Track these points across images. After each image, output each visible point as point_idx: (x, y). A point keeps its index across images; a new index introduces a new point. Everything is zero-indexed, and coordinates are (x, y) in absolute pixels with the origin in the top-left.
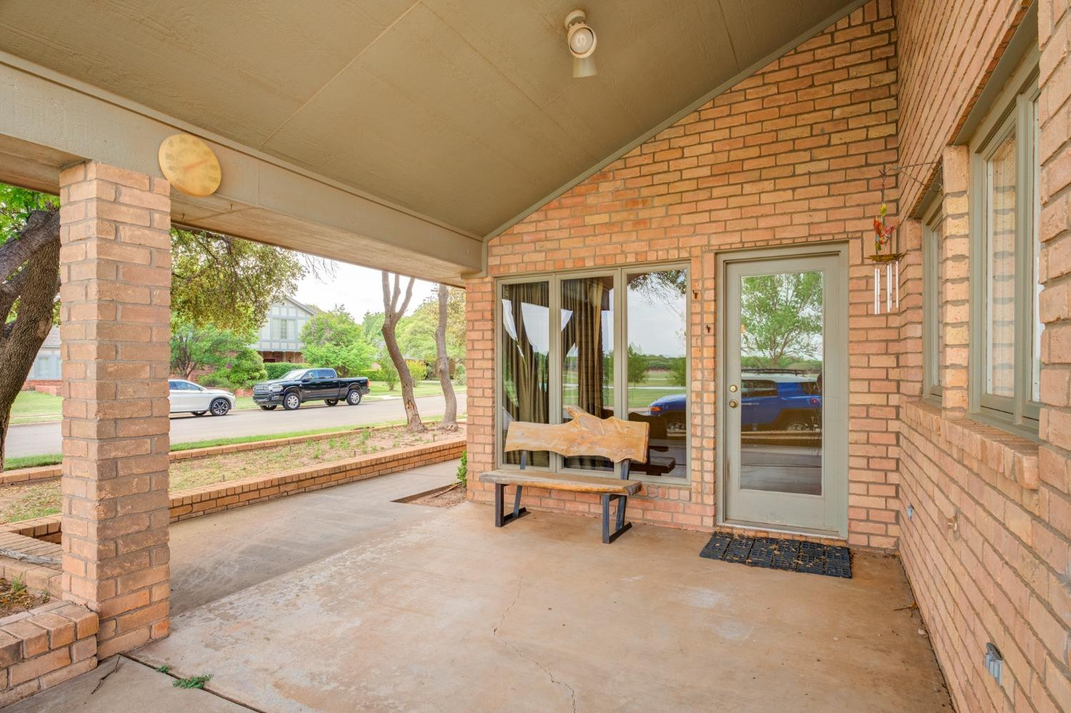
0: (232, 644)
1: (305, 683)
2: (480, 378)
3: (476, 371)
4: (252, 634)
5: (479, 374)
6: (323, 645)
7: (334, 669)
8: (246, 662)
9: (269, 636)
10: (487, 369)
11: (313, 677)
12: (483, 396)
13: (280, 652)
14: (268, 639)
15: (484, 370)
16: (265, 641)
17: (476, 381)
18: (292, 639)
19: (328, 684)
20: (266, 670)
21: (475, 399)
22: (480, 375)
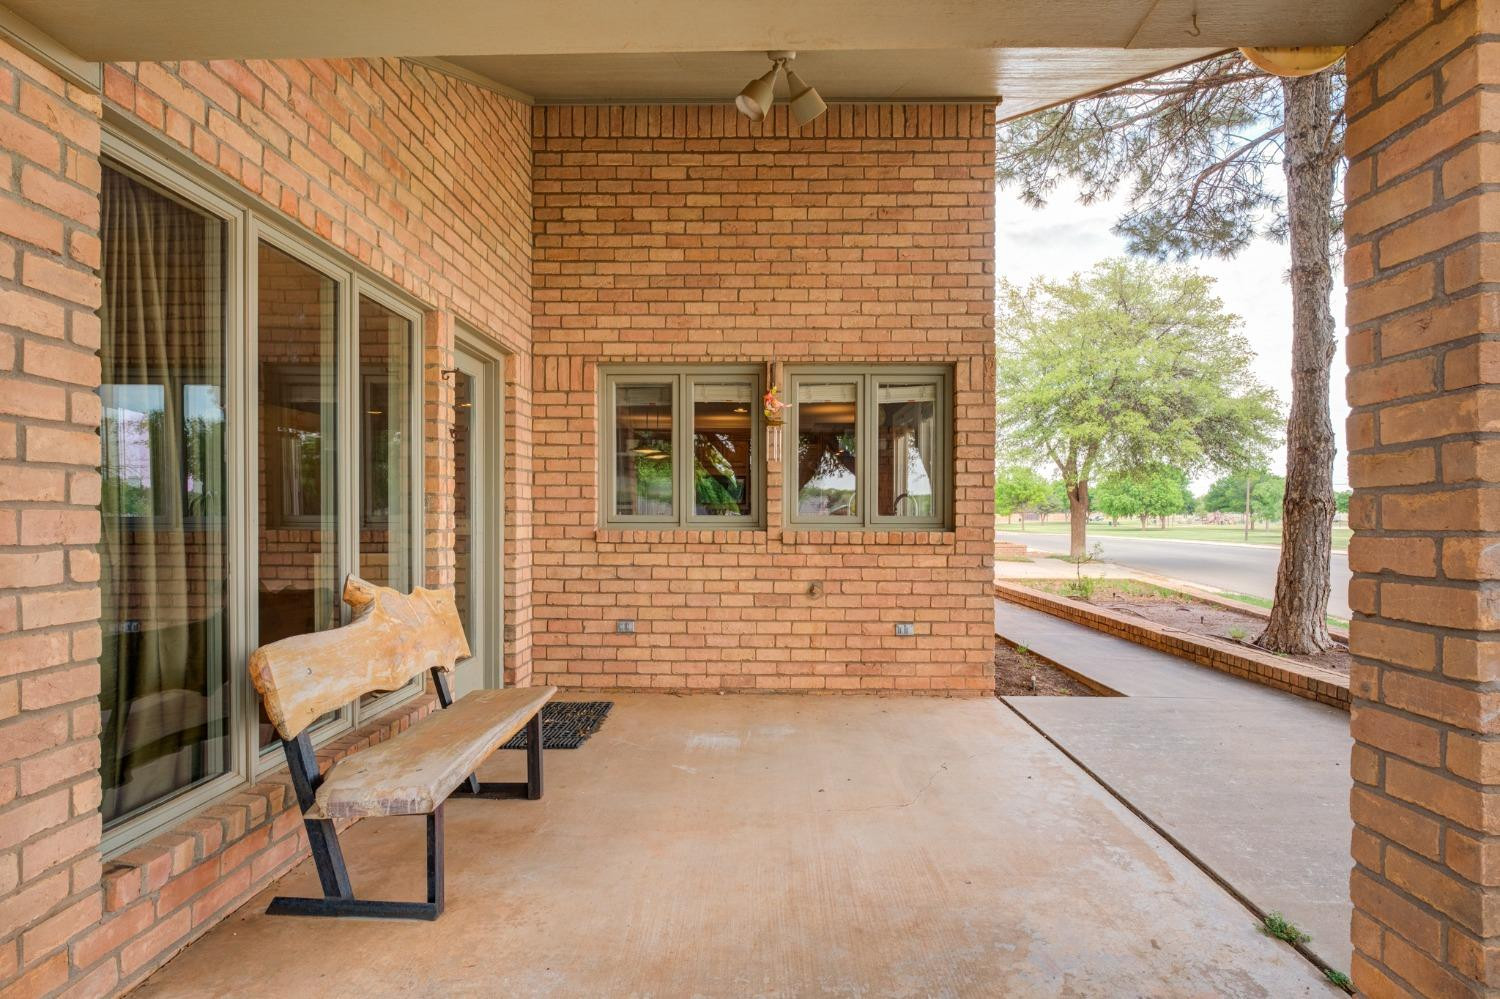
0: (1216, 969)
1: (1138, 865)
2: (52, 504)
3: (29, 473)
4: (1176, 971)
5: (49, 486)
6: (1085, 890)
7: (1097, 860)
8: (1199, 926)
9: (1150, 949)
10: (83, 467)
11: (1126, 867)
12: (69, 582)
13: (1147, 913)
14: (1154, 944)
15: (69, 470)
16: (1159, 944)
17: (30, 517)
18: (1119, 922)
19: (1115, 853)
20: (1176, 900)
21: (27, 600)
22: (55, 492)
